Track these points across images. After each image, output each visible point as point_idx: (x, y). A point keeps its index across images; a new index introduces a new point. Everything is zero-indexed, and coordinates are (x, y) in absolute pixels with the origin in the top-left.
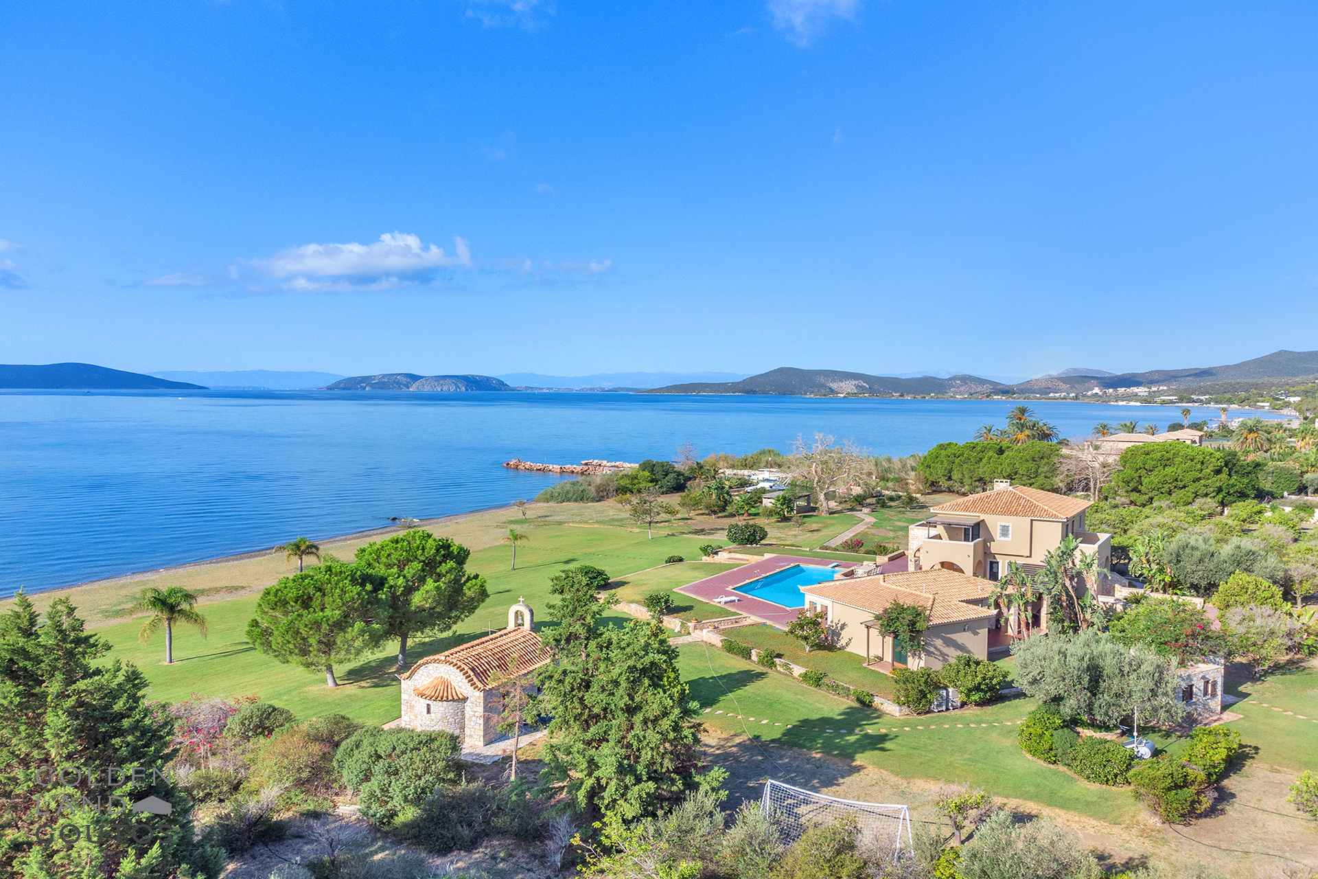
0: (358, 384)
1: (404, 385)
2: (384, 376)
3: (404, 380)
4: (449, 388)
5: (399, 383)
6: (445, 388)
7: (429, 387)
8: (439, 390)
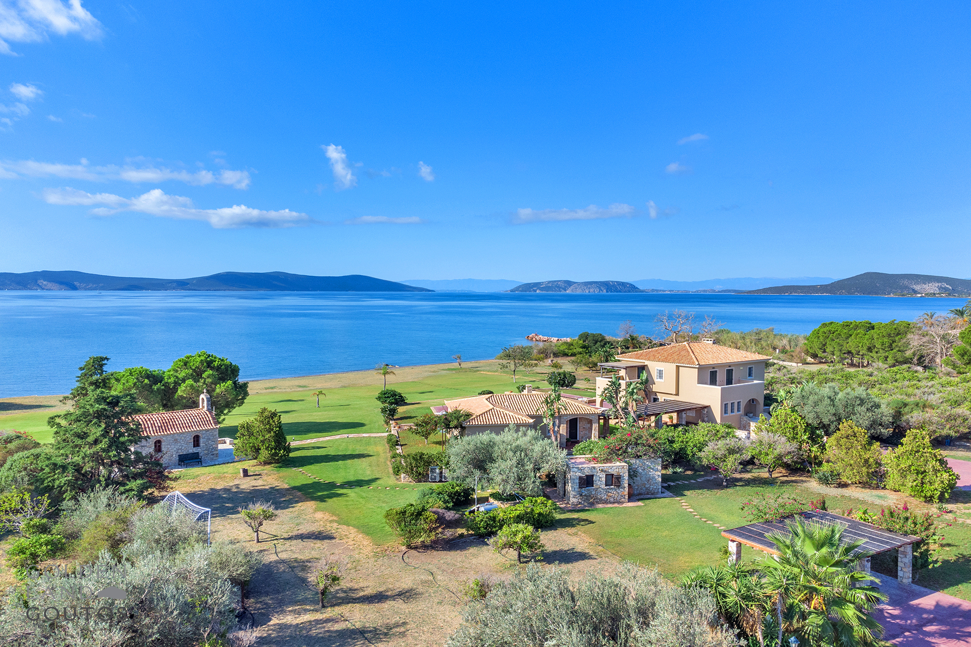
0: (532, 288)
1: (563, 289)
2: (549, 282)
3: (563, 285)
4: (594, 291)
5: (559, 287)
6: (591, 290)
7: (580, 290)
8: (587, 292)
